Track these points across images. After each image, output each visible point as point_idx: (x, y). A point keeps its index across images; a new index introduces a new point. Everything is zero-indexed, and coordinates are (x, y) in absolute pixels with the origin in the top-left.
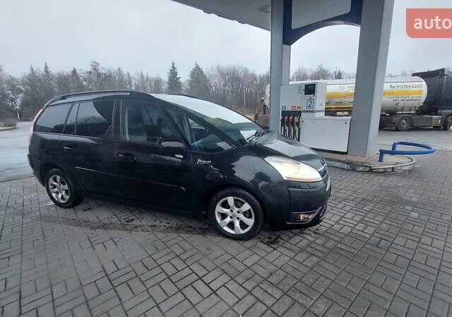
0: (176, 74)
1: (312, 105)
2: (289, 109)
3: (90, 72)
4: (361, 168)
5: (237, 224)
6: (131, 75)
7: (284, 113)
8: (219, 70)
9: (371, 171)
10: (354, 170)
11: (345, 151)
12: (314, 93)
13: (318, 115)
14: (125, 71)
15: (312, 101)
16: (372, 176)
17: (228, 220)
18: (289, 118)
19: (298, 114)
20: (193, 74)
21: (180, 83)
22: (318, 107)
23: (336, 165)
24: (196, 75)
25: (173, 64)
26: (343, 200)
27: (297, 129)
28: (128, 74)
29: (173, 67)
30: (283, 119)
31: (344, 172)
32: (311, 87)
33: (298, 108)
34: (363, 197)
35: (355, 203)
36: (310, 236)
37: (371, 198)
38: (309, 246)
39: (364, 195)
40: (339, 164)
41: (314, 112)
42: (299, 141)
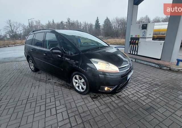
0: (99, 22)
1: (145, 35)
2: (134, 36)
3: (67, 22)
4: (165, 68)
5: (80, 87)
6: (81, 23)
7: (132, 38)
8: (116, 19)
9: (170, 70)
10: (161, 68)
11: (160, 58)
12: (146, 29)
13: (147, 40)
14: (79, 21)
15: (145, 33)
16: (170, 72)
17: (77, 85)
18: (133, 41)
19: (138, 39)
20: (105, 22)
21: (100, 26)
22: (148, 36)
23: (152, 65)
24: (106, 22)
25: (98, 18)
26: (144, 83)
27: (137, 46)
28: (80, 22)
30: (131, 41)
31: (155, 69)
32: (145, 25)
33: (138, 36)
34: (156, 83)
35: (149, 85)
36: (114, 98)
37: (160, 84)
38: (110, 103)
39: (157, 82)
40: (154, 65)
41: (145, 38)
42: (137, 52)
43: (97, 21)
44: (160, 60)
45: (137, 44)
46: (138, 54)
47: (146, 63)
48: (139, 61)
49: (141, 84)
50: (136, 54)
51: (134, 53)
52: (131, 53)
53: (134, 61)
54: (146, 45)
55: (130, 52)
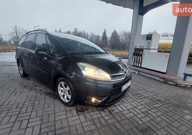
0: (106, 34)
2: (138, 47)
4: (171, 83)
6: (88, 34)
7: (136, 49)
8: (124, 32)
9: (176, 85)
10: (166, 83)
14: (86, 32)
15: (149, 43)
16: (176, 88)
17: (63, 94)
18: (137, 52)
19: (142, 50)
20: (113, 34)
21: (107, 38)
23: (156, 79)
25: (105, 30)
27: (141, 58)
29: (105, 31)
30: (135, 52)
31: (160, 83)
32: (150, 36)
33: (143, 47)
34: (159, 99)
35: (151, 101)
36: (104, 113)
37: (163, 100)
38: (98, 119)
39: (161, 98)
40: (158, 79)
41: (150, 49)
42: (141, 64)
44: (165, 73)
45: (141, 55)
46: (142, 66)
47: (149, 76)
48: (142, 73)
49: (141, 99)
50: (140, 66)
51: (137, 65)
52: (135, 65)
53: (137, 73)
54: (150, 56)
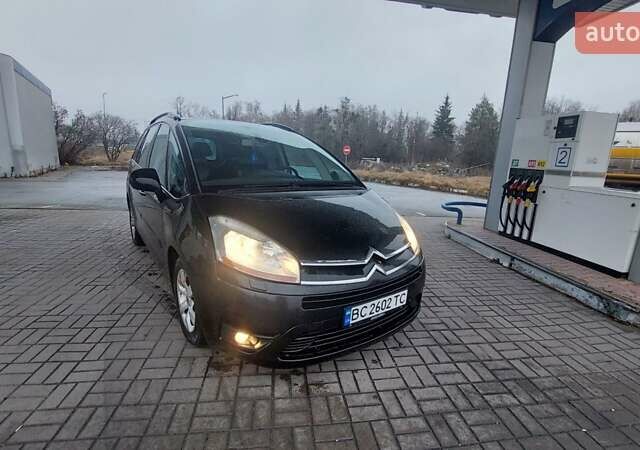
0: (449, 113)
1: (565, 160)
2: (523, 165)
4: (630, 317)
5: (189, 316)
6: (387, 115)
7: (514, 173)
10: (609, 316)
11: (623, 270)
12: (574, 136)
13: (575, 182)
14: (380, 110)
15: (566, 151)
18: (520, 183)
19: (537, 176)
20: (475, 113)
21: (452, 127)
24: (479, 114)
27: (531, 206)
28: (384, 113)
29: (446, 103)
30: (510, 183)
32: (571, 122)
34: (529, 374)
35: (488, 376)
37: (547, 384)
39: (542, 372)
40: (581, 295)
41: (567, 174)
42: (530, 230)
43: (445, 111)
44: (624, 276)
45: (533, 197)
46: (533, 240)
47: (550, 280)
48: (525, 266)
49: (453, 361)
50: (525, 237)
51: (517, 234)
52: (509, 232)
53: (506, 264)
54: (567, 202)
55: (505, 228)
